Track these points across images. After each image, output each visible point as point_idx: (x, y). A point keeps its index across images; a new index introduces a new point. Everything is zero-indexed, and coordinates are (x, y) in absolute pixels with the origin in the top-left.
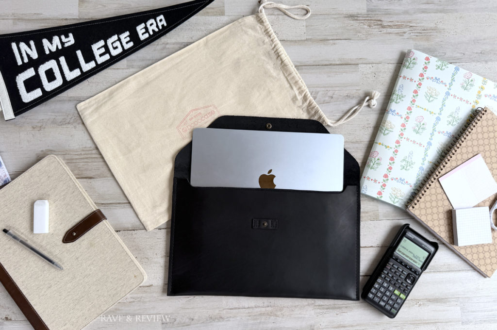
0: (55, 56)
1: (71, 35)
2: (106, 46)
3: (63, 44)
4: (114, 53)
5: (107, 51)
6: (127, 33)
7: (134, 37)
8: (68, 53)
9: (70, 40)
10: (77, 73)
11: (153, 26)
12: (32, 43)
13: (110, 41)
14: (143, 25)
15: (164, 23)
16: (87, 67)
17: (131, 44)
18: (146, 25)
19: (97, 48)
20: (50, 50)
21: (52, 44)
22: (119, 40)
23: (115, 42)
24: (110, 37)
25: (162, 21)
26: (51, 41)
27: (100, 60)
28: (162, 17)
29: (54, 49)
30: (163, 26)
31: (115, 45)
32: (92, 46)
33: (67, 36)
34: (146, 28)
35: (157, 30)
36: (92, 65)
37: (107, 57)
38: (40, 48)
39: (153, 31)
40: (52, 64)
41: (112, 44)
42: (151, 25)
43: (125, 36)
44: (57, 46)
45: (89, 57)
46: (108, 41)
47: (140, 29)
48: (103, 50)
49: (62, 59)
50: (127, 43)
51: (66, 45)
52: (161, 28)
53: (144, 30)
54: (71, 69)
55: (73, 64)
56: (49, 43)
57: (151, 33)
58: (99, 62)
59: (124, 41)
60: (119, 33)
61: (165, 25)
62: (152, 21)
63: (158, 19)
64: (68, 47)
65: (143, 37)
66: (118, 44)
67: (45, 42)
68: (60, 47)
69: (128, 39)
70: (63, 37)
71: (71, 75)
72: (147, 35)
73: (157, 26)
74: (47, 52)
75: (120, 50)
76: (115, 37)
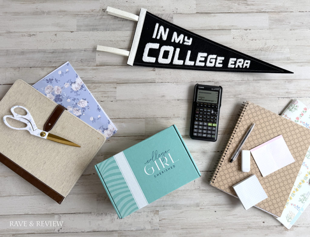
0: (176, 45)
1: (191, 39)
2: (206, 58)
3: (184, 41)
4: (208, 64)
5: (205, 61)
6: (223, 58)
7: (225, 63)
8: (184, 49)
9: (189, 42)
10: (181, 62)
11: (240, 63)
12: (168, 30)
13: (211, 56)
14: (235, 59)
15: (248, 66)
16: (188, 63)
17: (221, 66)
18: (237, 60)
19: (201, 56)
20: (174, 40)
21: (178, 37)
22: (216, 59)
23: (213, 59)
24: (212, 54)
25: (247, 64)
26: (178, 36)
27: (198, 64)
28: (249, 62)
29: (177, 41)
30: (246, 67)
31: (212, 60)
32: (199, 53)
33: (189, 39)
34: (236, 62)
35: (241, 67)
36: (192, 63)
37: (203, 64)
38: (170, 36)
39: (239, 66)
40: (171, 49)
41: (211, 59)
42: (240, 62)
43: (221, 59)
44: (180, 41)
45: (193, 58)
46: (210, 56)
47: (232, 60)
48: (203, 59)
49: (178, 50)
50: (219, 63)
51: (185, 43)
52: (244, 67)
53: (233, 63)
54: (179, 59)
55: (182, 57)
56: (177, 36)
57: (237, 67)
58: (196, 65)
59: (218, 61)
60: (219, 55)
61: (248, 67)
62: (242, 60)
63: (246, 61)
64: (185, 45)
65: (230, 66)
66: (214, 61)
67: (175, 34)
68: (181, 42)
69: (221, 62)
70: (186, 38)
71: (177, 62)
72: (233, 66)
73: (243, 65)
74: (173, 41)
75: (212, 65)
76: (215, 56)
